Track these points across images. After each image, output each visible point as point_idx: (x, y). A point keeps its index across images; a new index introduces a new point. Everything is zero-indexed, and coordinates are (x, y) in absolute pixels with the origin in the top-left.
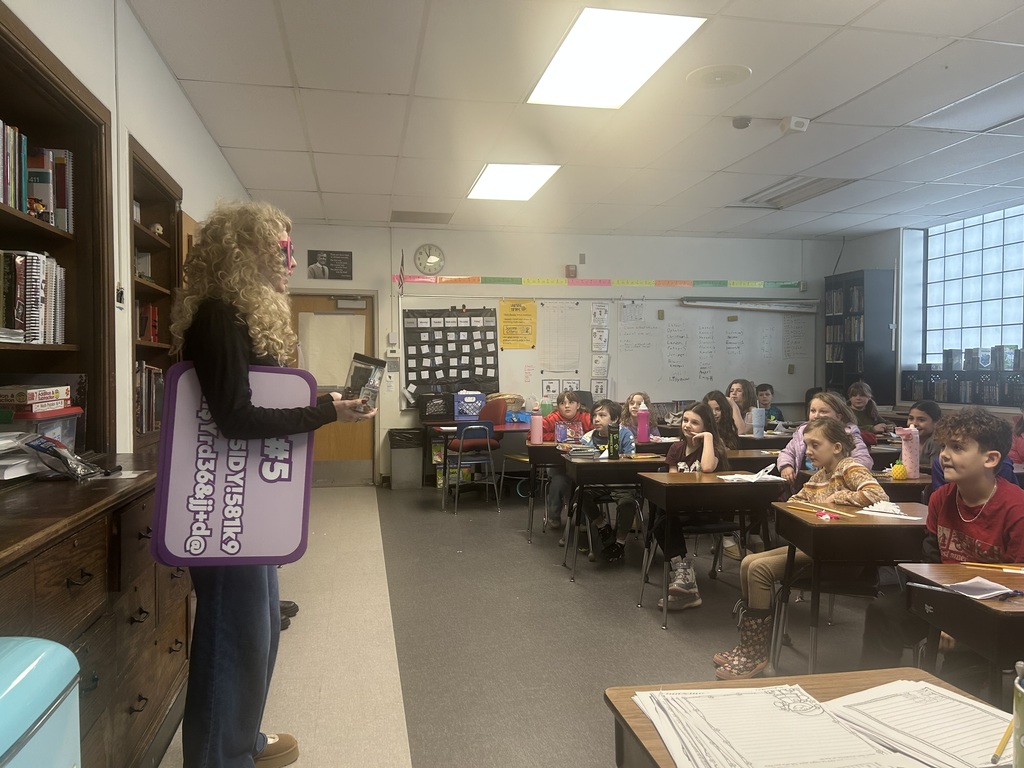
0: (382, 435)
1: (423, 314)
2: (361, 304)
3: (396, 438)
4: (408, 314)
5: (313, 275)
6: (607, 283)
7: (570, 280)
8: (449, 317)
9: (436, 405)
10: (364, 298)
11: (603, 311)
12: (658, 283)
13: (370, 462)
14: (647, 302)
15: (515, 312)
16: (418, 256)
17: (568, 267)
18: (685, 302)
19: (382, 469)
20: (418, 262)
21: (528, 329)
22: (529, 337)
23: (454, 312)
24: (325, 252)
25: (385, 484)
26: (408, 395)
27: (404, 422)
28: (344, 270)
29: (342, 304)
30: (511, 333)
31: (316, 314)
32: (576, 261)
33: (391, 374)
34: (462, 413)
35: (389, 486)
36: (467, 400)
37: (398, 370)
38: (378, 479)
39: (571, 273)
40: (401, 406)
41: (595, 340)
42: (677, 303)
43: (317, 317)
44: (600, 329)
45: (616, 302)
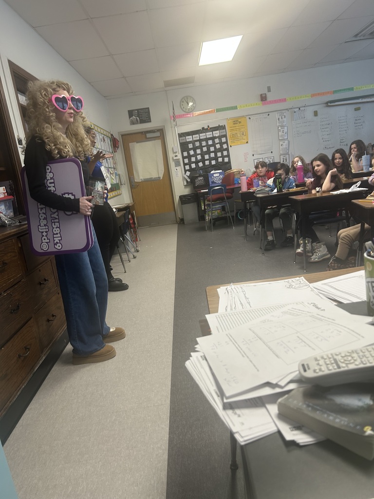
0: (177, 199)
1: (188, 134)
2: (158, 134)
3: (184, 199)
4: (181, 135)
5: (133, 123)
6: (284, 100)
7: (264, 102)
8: (201, 133)
9: (200, 180)
10: (158, 130)
11: (283, 117)
12: (313, 95)
13: (174, 212)
14: (307, 108)
15: (235, 125)
16: (182, 103)
17: (261, 95)
18: (329, 104)
19: (179, 215)
20: (182, 107)
21: (243, 133)
22: (244, 137)
23: (204, 130)
24: (136, 110)
25: (181, 222)
26: (186, 177)
27: (186, 191)
28: (147, 118)
29: (149, 135)
30: (234, 136)
31: (137, 143)
32: (266, 91)
33: (177, 168)
34: (213, 182)
35: (184, 223)
36: (215, 175)
37: (180, 165)
38: (178, 220)
39: (263, 98)
40: (184, 183)
41: (280, 133)
42: (325, 105)
43: (138, 144)
44: (282, 127)
45: (290, 110)
